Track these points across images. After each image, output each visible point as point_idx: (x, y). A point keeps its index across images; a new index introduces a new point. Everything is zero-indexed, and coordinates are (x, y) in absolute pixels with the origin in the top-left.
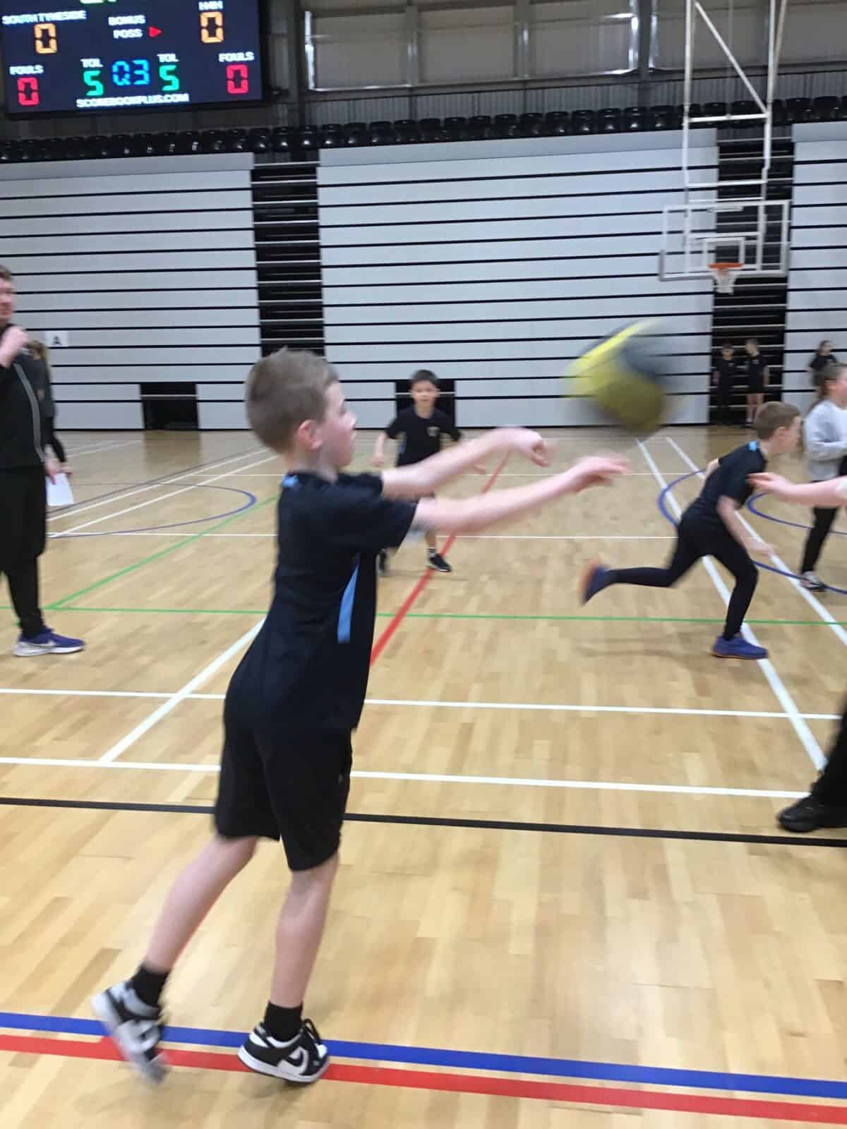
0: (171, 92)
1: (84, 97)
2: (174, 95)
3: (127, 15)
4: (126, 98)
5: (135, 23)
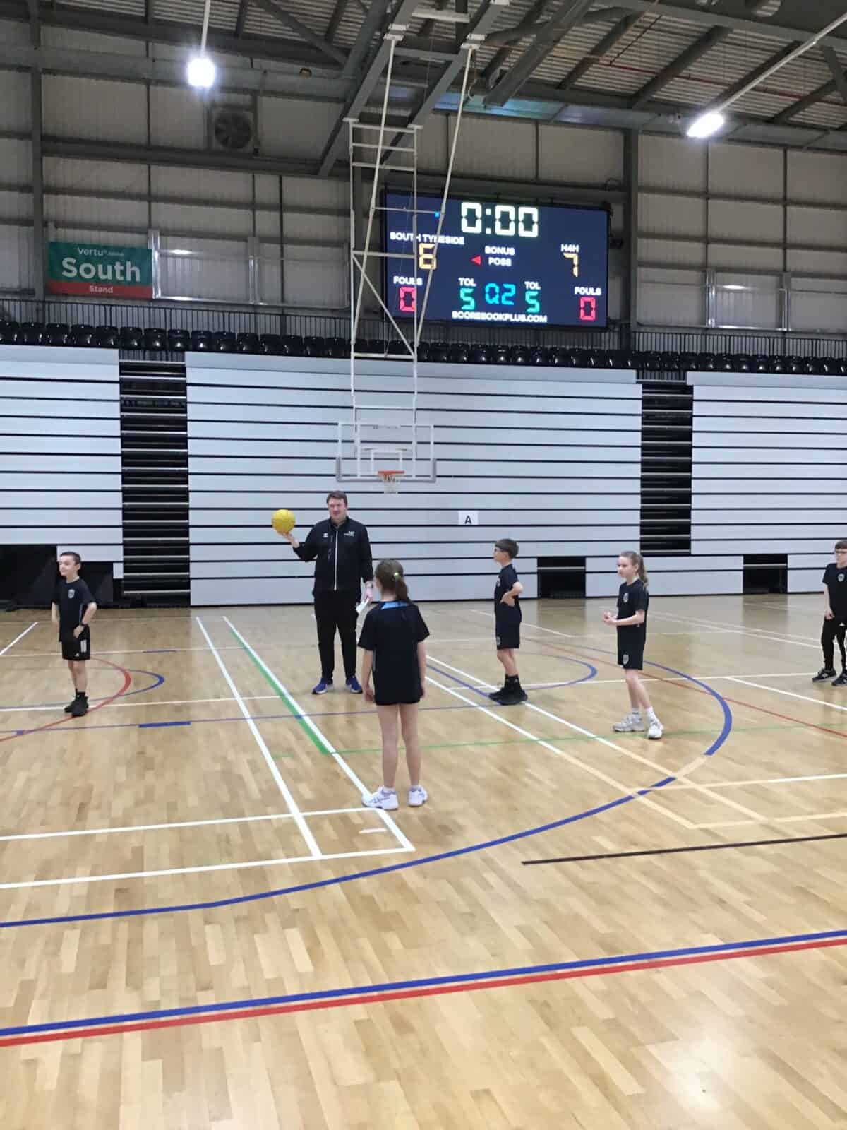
0: (533, 314)
1: (459, 309)
2: (536, 316)
3: (501, 247)
4: (496, 314)
5: (506, 254)
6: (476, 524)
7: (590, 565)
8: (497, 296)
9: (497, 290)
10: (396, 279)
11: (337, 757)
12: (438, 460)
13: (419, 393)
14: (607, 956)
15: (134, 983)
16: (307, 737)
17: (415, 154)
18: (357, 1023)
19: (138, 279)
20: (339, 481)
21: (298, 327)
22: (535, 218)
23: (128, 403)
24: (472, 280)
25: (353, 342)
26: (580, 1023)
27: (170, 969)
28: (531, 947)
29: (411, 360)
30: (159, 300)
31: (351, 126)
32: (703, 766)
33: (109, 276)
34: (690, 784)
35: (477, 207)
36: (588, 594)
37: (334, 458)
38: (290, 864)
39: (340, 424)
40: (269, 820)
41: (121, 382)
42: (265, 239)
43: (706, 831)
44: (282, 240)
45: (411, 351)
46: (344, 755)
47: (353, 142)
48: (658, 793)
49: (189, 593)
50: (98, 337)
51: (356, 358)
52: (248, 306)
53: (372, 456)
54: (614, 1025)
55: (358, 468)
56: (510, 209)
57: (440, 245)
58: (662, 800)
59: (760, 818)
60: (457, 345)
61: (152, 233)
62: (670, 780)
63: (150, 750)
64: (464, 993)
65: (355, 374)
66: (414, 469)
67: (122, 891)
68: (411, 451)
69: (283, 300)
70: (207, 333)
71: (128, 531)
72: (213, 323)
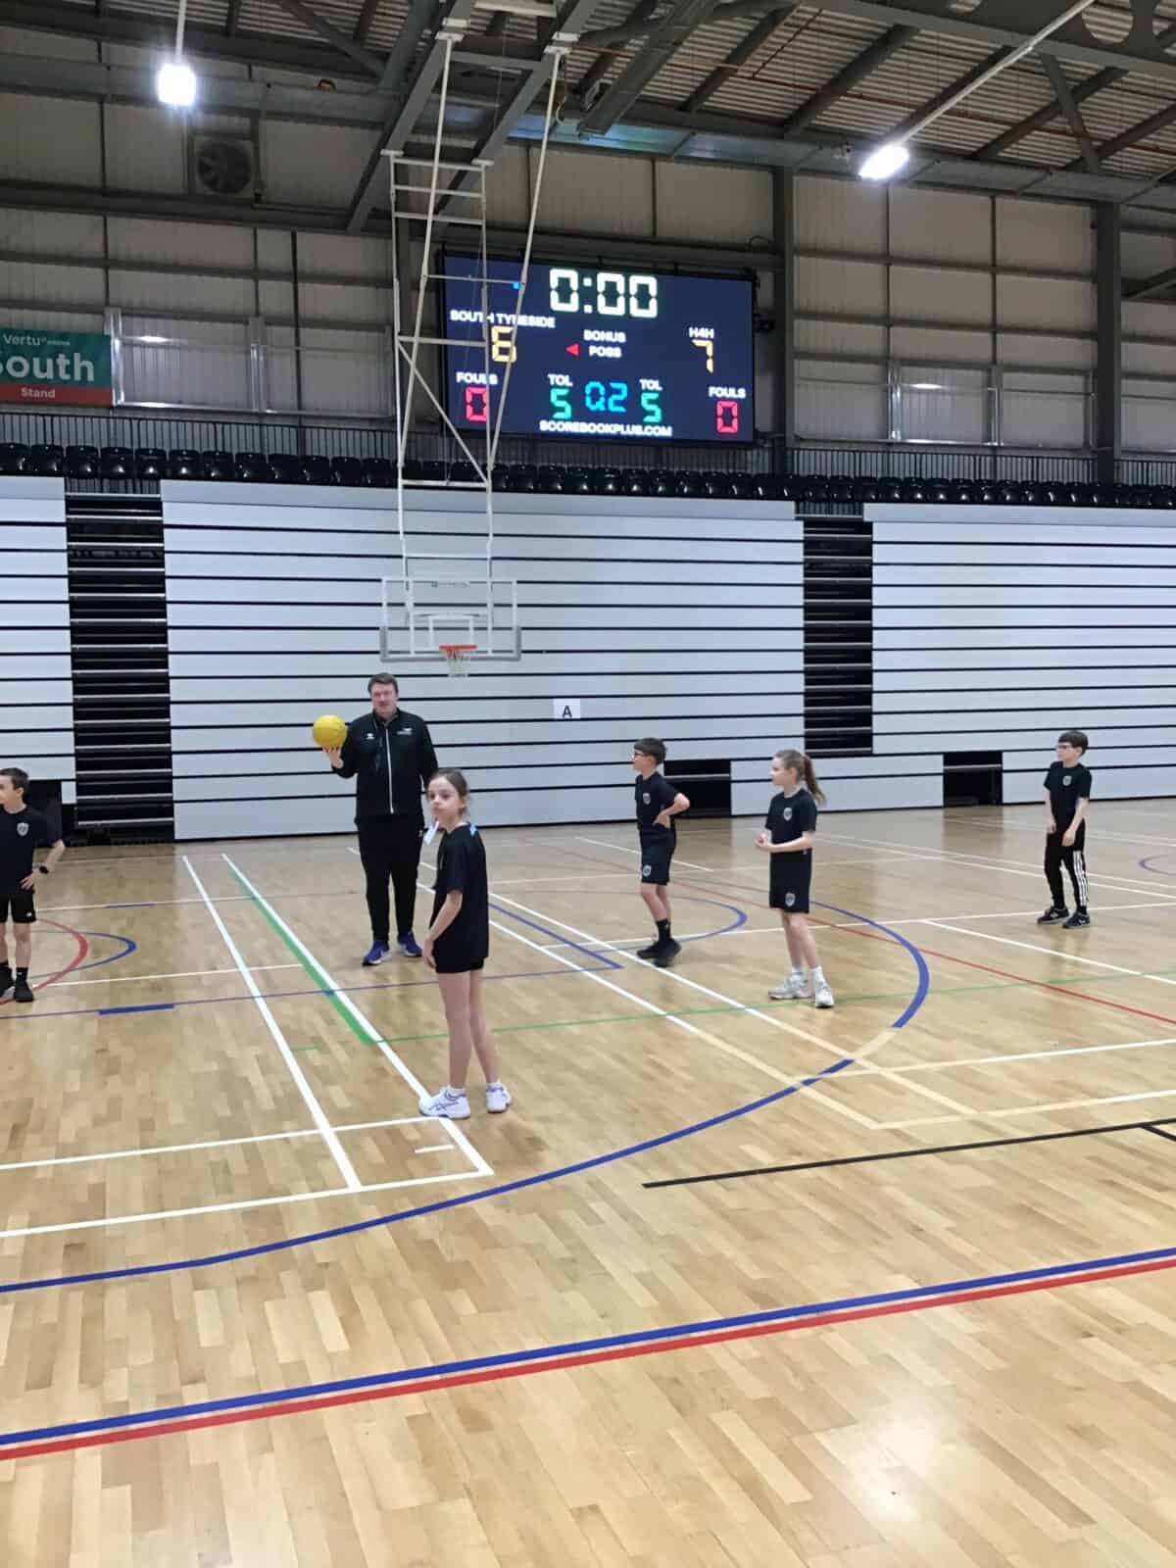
0: (653, 424)
1: (549, 419)
2: (657, 427)
3: (606, 331)
4: (600, 425)
5: (614, 340)
6: (579, 717)
7: (737, 771)
8: (602, 400)
9: (602, 390)
10: (460, 376)
11: (384, 1047)
12: (524, 629)
13: (495, 535)
14: (758, 1310)
15: (91, 1377)
16: (340, 1019)
17: (484, 201)
18: (411, 1419)
19: (91, 377)
20: (385, 660)
21: (323, 444)
22: (653, 291)
23: (79, 553)
24: (567, 377)
25: (400, 464)
26: (724, 1405)
27: (142, 1356)
28: (655, 1303)
29: (483, 490)
30: (120, 407)
31: (393, 161)
32: (890, 1042)
33: (50, 375)
34: (872, 1069)
35: (572, 275)
36: (735, 811)
37: (377, 629)
38: (317, 1200)
39: (385, 579)
40: (286, 1140)
41: (68, 524)
42: (272, 321)
43: (895, 1132)
44: (297, 322)
45: (483, 478)
46: (395, 1044)
47: (396, 182)
48: (831, 1083)
49: (173, 822)
50: (35, 461)
51: (406, 487)
52: (251, 414)
53: (431, 626)
54: (770, 1406)
55: (412, 642)
56: (618, 279)
57: (520, 328)
58: (833, 1090)
59: (969, 1112)
60: (548, 467)
61: (110, 313)
62: (846, 1063)
63: (115, 1047)
64: (560, 1372)
65: (405, 510)
66: (490, 642)
67: (74, 1247)
68: (486, 616)
69: (300, 407)
70: (192, 453)
71: (81, 735)
72: (198, 438)
